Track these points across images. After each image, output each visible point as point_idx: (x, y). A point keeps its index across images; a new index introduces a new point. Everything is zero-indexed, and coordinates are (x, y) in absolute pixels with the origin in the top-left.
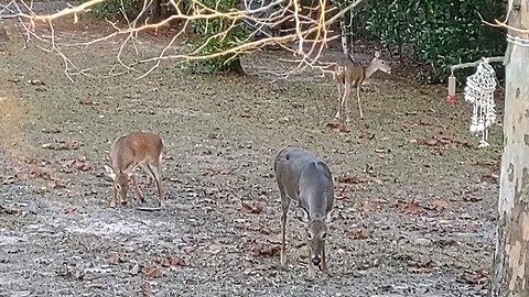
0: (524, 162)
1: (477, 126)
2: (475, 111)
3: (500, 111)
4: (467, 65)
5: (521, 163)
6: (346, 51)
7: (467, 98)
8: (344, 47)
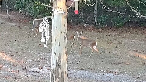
0: (59, 52)
1: (43, 40)
2: (42, 35)
3: (51, 34)
4: (39, 19)
5: (58, 52)
6: (8, 14)
7: (39, 31)
8: (8, 13)
